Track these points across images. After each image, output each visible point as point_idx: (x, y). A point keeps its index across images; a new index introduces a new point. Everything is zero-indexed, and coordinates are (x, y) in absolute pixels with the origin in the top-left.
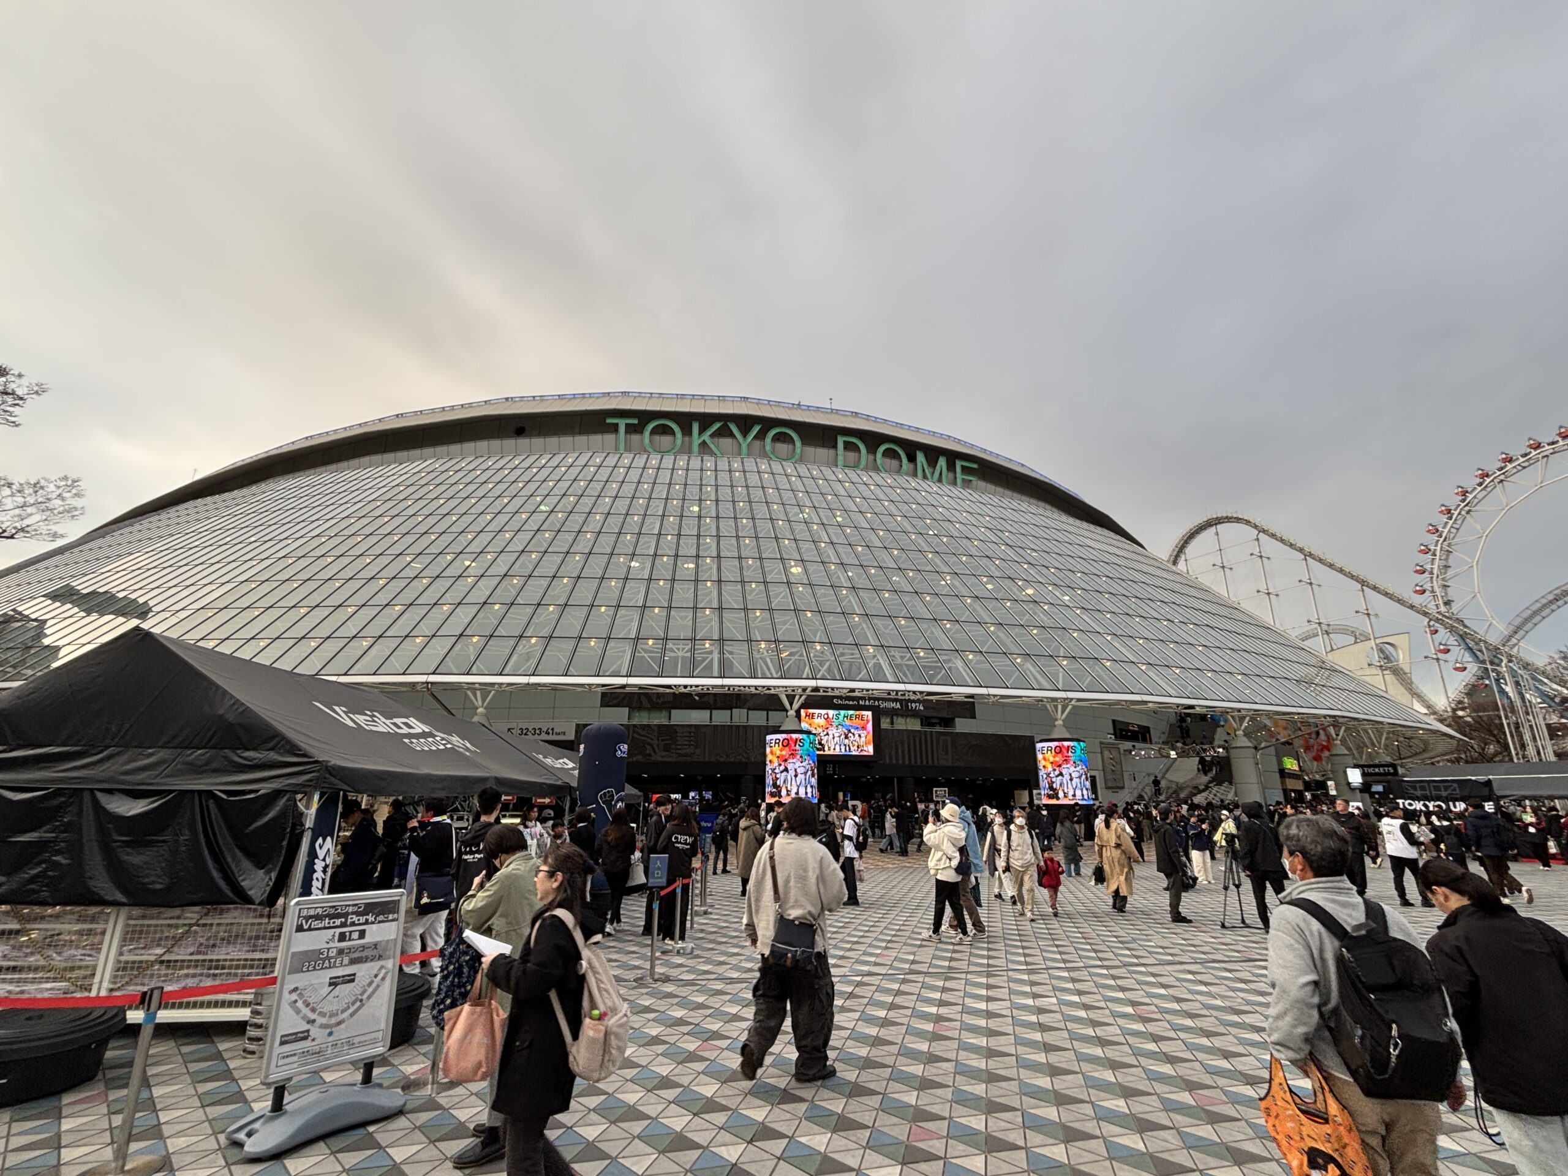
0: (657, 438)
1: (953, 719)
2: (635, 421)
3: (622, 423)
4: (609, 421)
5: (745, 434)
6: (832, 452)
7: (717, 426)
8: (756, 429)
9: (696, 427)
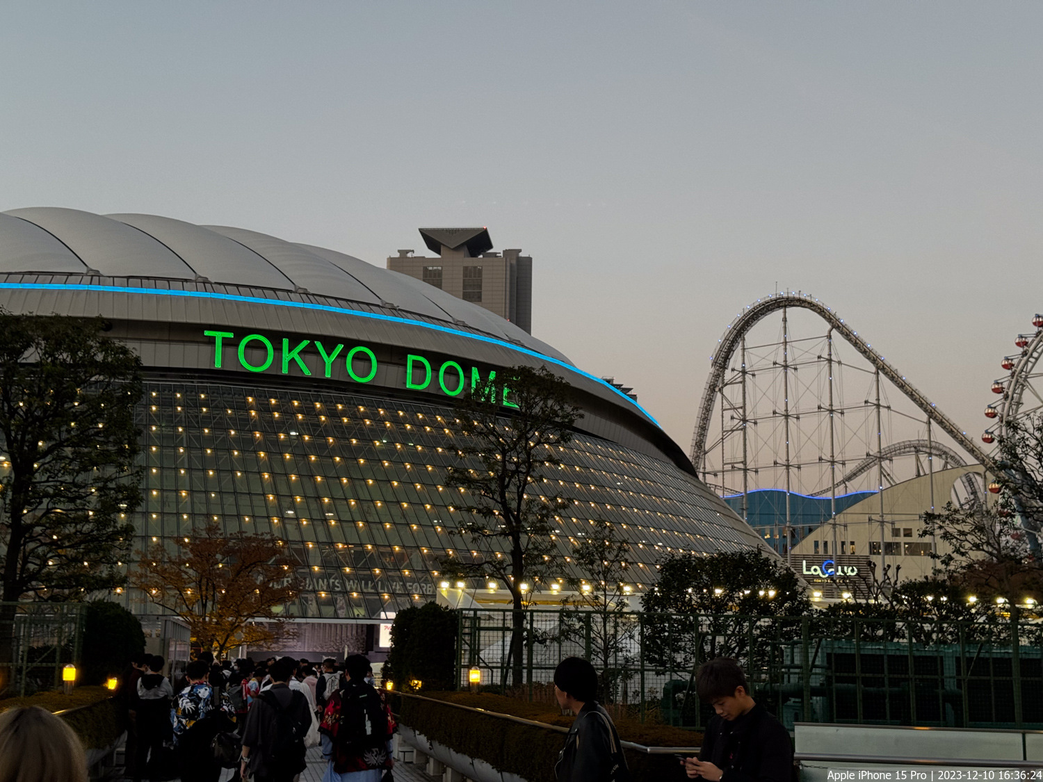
0: (249, 351)
2: (231, 335)
3: (219, 336)
4: (207, 333)
5: (329, 354)
6: (401, 369)
7: (305, 343)
8: (340, 347)
9: (285, 342)
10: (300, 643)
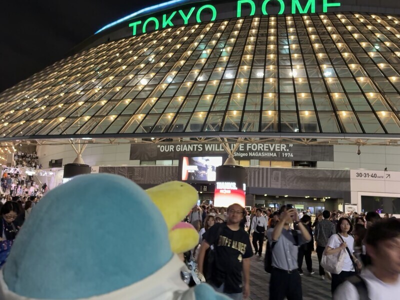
1: (316, 162)
2: (140, 23)
3: (135, 25)
4: (130, 25)
5: (186, 15)
7: (174, 13)
8: (193, 9)
9: (164, 16)
10: (142, 179)
